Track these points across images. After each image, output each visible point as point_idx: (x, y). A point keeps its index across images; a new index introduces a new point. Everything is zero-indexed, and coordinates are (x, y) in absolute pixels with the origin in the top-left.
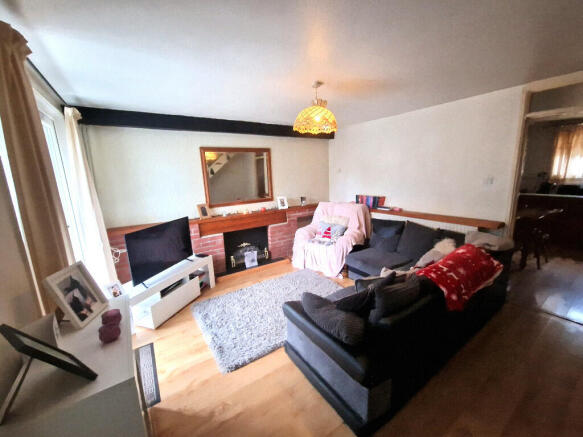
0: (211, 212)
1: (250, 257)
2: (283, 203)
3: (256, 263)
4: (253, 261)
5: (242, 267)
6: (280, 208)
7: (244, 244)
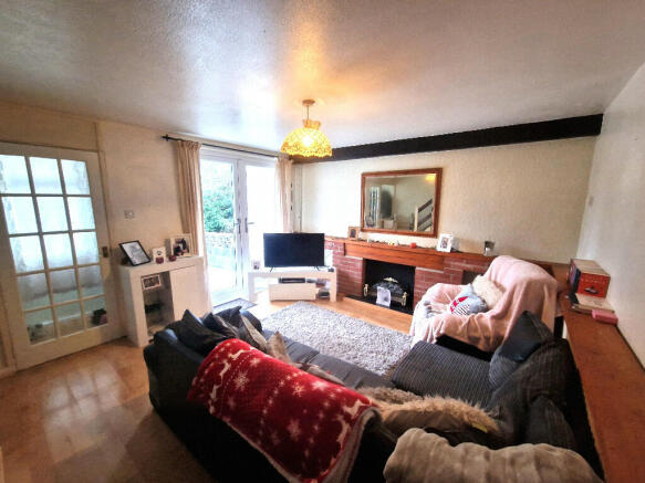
0: (360, 235)
1: (383, 294)
2: (445, 244)
3: (388, 304)
4: (386, 299)
5: (372, 300)
6: (439, 249)
7: (390, 279)
